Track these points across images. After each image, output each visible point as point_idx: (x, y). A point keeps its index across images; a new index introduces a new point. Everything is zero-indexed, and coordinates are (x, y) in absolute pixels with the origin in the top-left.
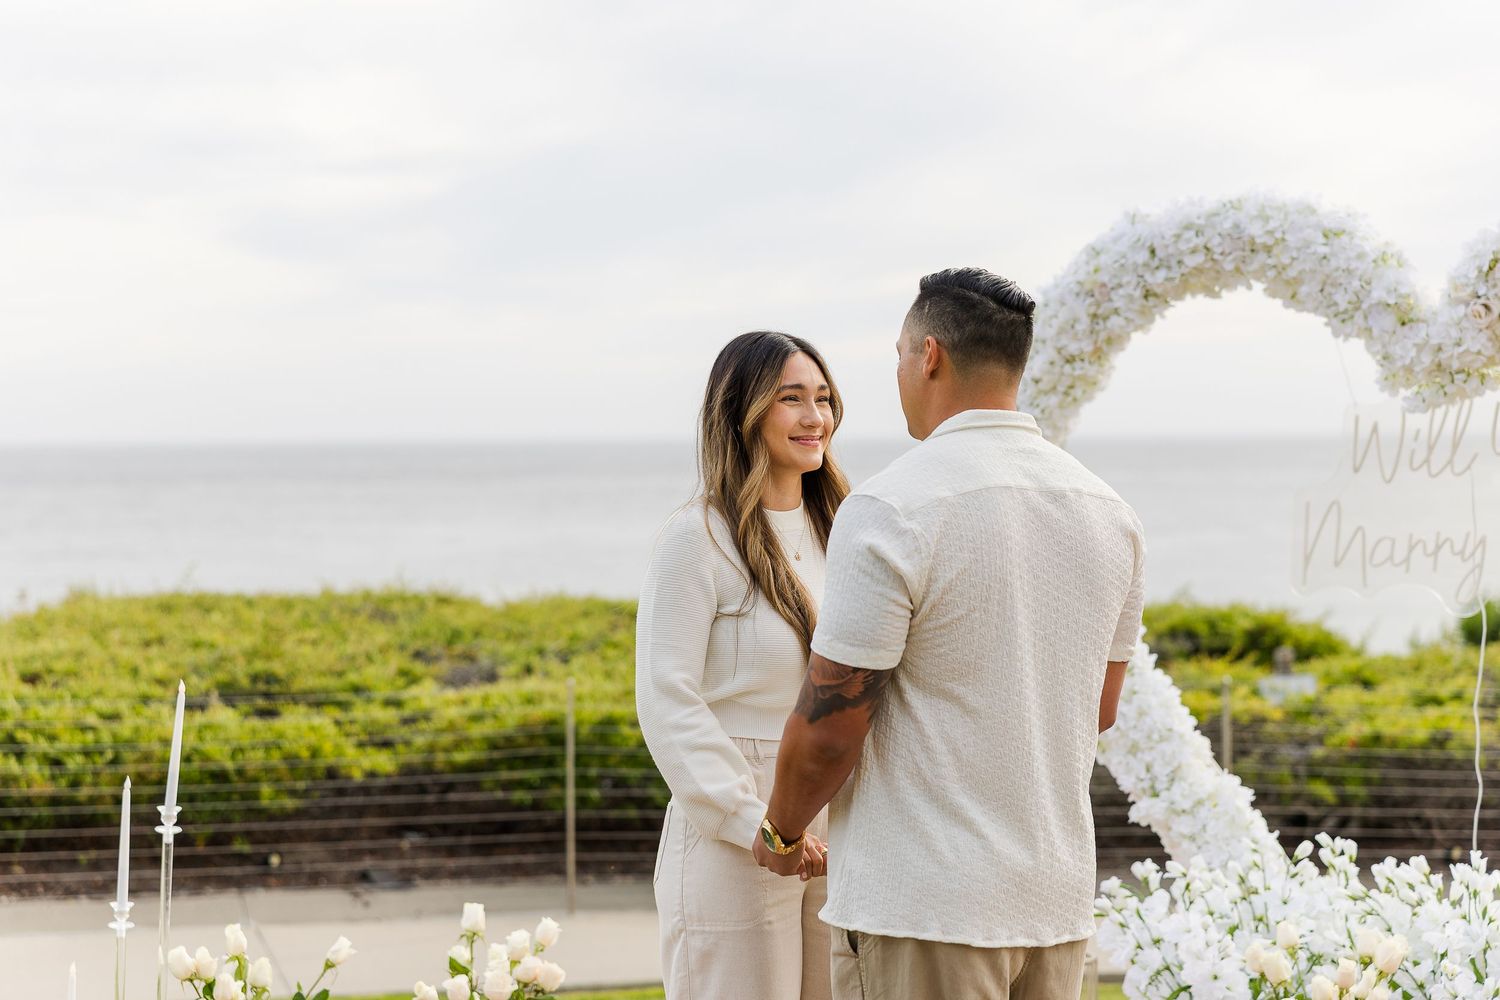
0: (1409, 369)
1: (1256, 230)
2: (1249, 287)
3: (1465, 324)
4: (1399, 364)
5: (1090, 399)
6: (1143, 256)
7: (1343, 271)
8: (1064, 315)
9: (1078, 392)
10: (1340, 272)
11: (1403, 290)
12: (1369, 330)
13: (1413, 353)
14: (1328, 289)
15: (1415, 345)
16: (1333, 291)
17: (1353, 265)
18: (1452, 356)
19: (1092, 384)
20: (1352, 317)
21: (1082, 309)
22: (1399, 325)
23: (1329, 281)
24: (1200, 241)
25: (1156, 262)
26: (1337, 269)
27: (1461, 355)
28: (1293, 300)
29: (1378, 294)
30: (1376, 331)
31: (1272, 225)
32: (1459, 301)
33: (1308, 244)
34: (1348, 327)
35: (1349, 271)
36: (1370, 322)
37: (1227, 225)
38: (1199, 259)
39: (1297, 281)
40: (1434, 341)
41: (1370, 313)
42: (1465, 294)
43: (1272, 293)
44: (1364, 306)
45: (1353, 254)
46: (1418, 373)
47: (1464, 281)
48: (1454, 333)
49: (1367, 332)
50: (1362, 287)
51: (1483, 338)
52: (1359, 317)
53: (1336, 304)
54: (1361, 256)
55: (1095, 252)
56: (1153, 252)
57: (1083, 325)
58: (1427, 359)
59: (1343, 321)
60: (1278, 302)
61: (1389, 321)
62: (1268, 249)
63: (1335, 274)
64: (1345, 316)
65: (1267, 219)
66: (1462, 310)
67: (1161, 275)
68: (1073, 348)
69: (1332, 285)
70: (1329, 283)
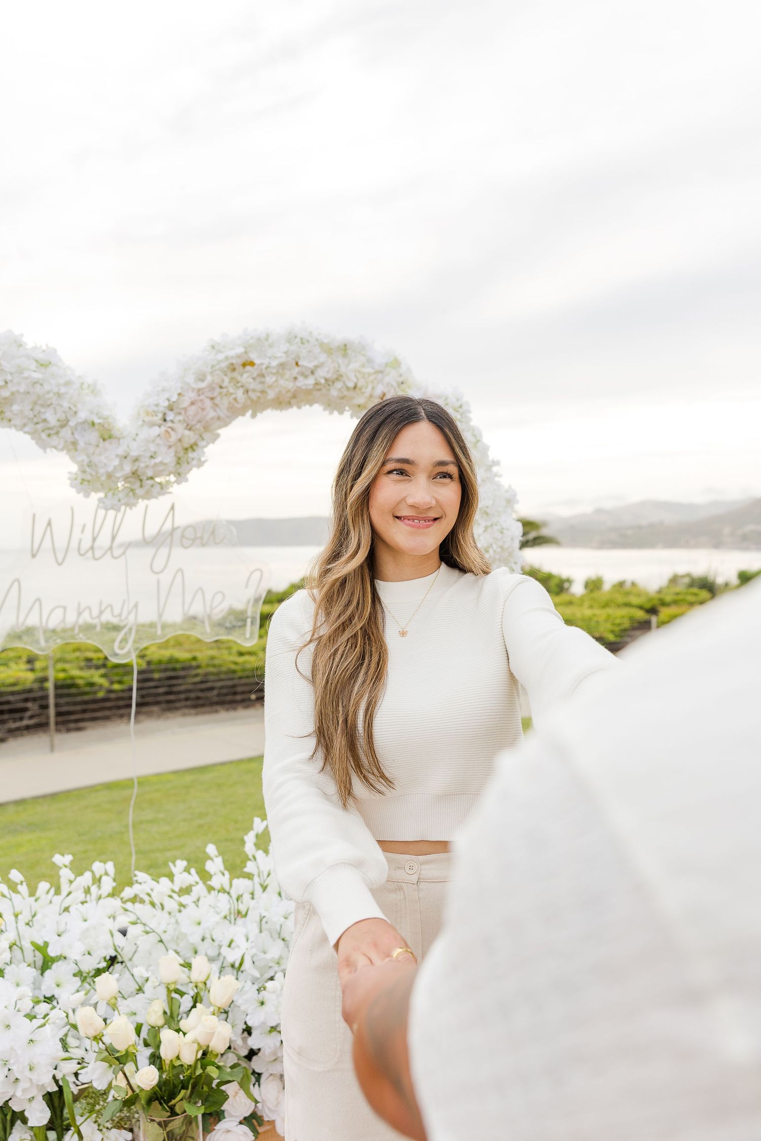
0: (109, 476)
3: (158, 441)
4: (102, 471)
7: (54, 394)
10: (51, 395)
11: (106, 413)
12: (75, 444)
13: (116, 462)
14: (37, 408)
15: (117, 456)
16: (43, 410)
17: (63, 390)
18: (147, 467)
20: (57, 433)
22: (101, 440)
23: (40, 402)
26: (48, 392)
27: (156, 464)
29: (83, 415)
30: (81, 444)
32: (152, 425)
33: (20, 370)
34: (55, 440)
35: (59, 395)
36: (77, 436)
40: (134, 454)
41: (76, 429)
42: (157, 418)
44: (72, 423)
45: (62, 381)
46: (119, 478)
47: (155, 409)
48: (153, 448)
49: (72, 447)
50: (70, 408)
51: (172, 452)
52: (66, 433)
53: (45, 420)
54: (68, 384)
58: (128, 468)
59: (49, 435)
61: (93, 437)
63: (47, 396)
64: (51, 432)
66: (156, 431)
69: (42, 405)
70: (41, 403)
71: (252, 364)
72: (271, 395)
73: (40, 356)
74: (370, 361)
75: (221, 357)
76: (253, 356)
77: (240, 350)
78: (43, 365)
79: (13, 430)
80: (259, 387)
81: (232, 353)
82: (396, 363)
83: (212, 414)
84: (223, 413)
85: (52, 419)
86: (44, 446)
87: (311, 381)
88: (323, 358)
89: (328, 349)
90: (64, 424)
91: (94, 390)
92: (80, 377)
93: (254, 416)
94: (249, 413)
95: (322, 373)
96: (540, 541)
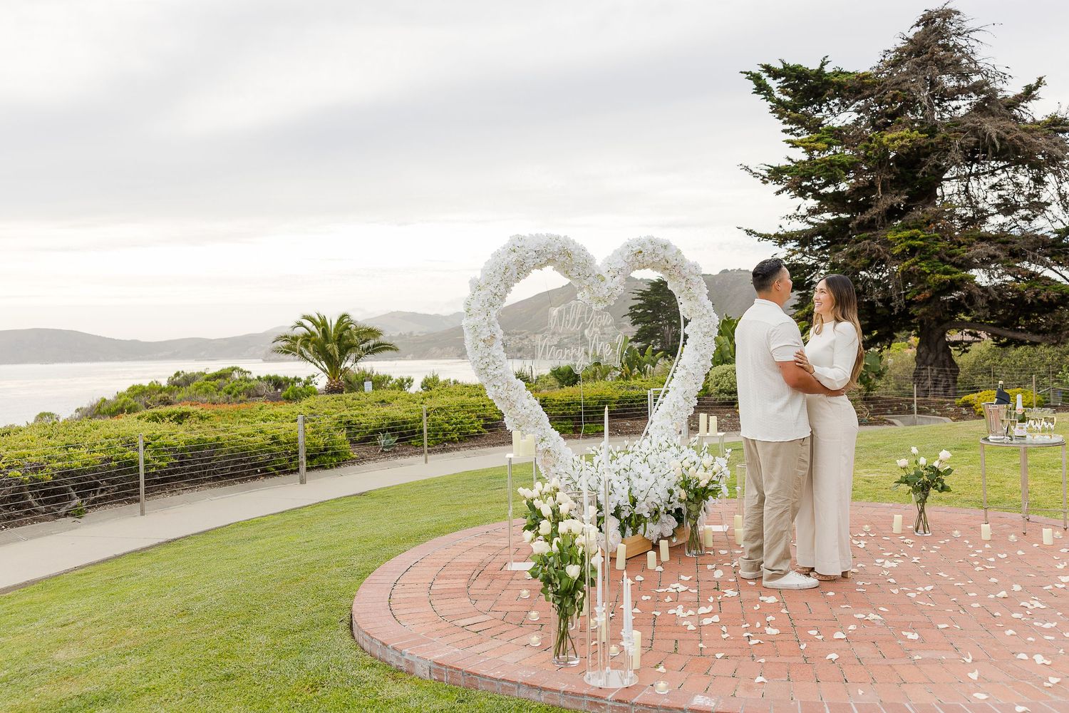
29: (596, 272)
90: (591, 275)
96: (379, 348)
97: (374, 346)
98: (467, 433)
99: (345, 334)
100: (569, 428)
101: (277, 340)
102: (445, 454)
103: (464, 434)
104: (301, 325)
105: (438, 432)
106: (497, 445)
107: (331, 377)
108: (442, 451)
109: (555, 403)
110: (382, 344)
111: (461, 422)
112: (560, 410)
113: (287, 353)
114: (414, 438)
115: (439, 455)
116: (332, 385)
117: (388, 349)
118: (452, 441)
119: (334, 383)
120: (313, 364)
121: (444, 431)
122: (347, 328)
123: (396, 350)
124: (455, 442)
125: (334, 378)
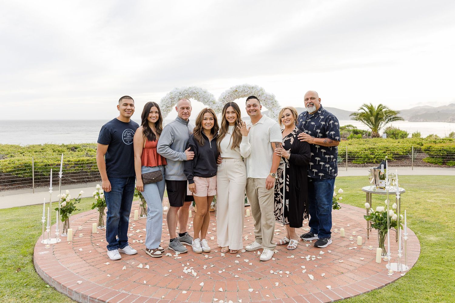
1: (195, 91)
2: (193, 98)
5: (169, 112)
6: (179, 94)
8: (167, 101)
9: (168, 111)
12: (209, 104)
13: (215, 107)
19: (170, 110)
21: (170, 100)
24: (187, 92)
25: (181, 95)
28: (199, 100)
29: (211, 100)
30: (210, 104)
31: (197, 91)
33: (202, 93)
35: (207, 97)
37: (191, 90)
38: (187, 95)
39: (200, 98)
40: (218, 106)
42: (222, 100)
43: (195, 99)
44: (209, 101)
45: (208, 95)
48: (221, 105)
50: (209, 99)
55: (171, 93)
56: (180, 93)
57: (170, 103)
58: (217, 108)
60: (197, 100)
61: (212, 103)
62: (196, 93)
65: (196, 90)
66: (222, 102)
67: (181, 96)
68: (168, 106)
70: (204, 98)
71: (237, 91)
72: (240, 96)
73: (204, 91)
74: (257, 89)
75: (232, 90)
76: (237, 90)
77: (235, 89)
78: (205, 92)
79: (200, 102)
80: (238, 95)
81: (233, 89)
82: (261, 90)
83: (231, 99)
84: (232, 99)
85: (206, 101)
86: (205, 105)
87: (247, 93)
88: (249, 89)
89: (250, 88)
90: (208, 101)
91: (213, 96)
92: (211, 94)
93: (238, 99)
94: (237, 99)
95: (249, 92)
96: (396, 119)
97: (393, 118)
98: (382, 160)
99: (380, 113)
100: (440, 162)
101: (351, 115)
102: (364, 168)
103: (379, 160)
104: (362, 109)
105: (365, 158)
106: (394, 166)
107: (374, 131)
108: (363, 166)
109: (433, 149)
110: (397, 118)
111: (380, 155)
112: (436, 153)
113: (357, 120)
114: (354, 159)
115: (361, 168)
116: (374, 134)
117: (399, 119)
118: (372, 163)
119: (375, 134)
120: (367, 125)
121: (369, 158)
122: (381, 110)
123: (403, 120)
124: (374, 163)
125: (375, 132)
